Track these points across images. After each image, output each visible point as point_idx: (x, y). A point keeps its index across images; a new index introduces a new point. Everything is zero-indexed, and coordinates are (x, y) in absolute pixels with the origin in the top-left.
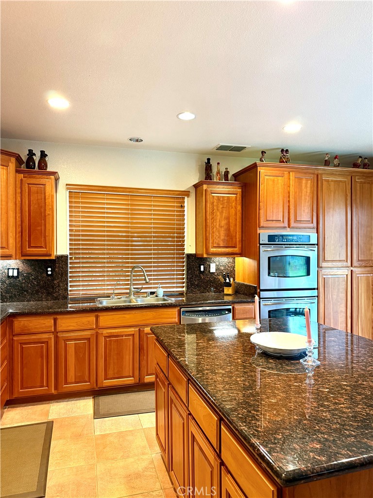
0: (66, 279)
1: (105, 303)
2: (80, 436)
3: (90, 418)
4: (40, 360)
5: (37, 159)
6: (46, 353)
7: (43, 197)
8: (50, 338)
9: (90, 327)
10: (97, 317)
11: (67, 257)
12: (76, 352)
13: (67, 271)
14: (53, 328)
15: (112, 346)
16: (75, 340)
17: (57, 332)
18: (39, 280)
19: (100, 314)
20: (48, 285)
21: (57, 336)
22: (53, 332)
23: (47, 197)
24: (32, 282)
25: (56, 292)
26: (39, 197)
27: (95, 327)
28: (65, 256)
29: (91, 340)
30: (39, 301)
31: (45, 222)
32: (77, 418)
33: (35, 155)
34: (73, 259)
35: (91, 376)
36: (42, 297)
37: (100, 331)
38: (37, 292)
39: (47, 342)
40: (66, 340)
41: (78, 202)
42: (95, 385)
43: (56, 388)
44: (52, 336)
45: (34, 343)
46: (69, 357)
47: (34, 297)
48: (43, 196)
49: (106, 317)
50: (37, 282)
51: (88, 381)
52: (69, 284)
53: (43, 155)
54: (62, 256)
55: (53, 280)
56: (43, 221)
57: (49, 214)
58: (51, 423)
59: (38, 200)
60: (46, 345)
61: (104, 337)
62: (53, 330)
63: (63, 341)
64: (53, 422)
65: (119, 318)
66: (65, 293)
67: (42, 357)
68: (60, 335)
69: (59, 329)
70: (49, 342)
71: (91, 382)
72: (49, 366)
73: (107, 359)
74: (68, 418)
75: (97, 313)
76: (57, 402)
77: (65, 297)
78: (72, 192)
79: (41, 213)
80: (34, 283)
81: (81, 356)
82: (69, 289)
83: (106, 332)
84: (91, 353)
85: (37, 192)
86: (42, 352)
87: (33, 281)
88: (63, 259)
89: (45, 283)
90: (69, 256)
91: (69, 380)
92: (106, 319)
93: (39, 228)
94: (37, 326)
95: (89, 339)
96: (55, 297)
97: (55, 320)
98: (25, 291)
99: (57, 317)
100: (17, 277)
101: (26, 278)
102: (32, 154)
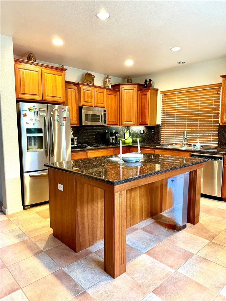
5: (148, 83)
11: (160, 125)
18: (150, 135)
23: (147, 100)
34: (162, 126)
36: (150, 142)
38: (149, 140)
41: (165, 99)
47: (148, 142)
53: (150, 80)
55: (154, 135)
57: (147, 107)
66: (158, 141)
77: (158, 143)
78: (163, 95)
80: (148, 136)
82: (161, 140)
88: (158, 126)
89: (152, 136)
93: (144, 113)
96: (155, 143)
98: (146, 139)
99: (142, 149)
100: (143, 134)
101: (146, 134)
102: (146, 81)
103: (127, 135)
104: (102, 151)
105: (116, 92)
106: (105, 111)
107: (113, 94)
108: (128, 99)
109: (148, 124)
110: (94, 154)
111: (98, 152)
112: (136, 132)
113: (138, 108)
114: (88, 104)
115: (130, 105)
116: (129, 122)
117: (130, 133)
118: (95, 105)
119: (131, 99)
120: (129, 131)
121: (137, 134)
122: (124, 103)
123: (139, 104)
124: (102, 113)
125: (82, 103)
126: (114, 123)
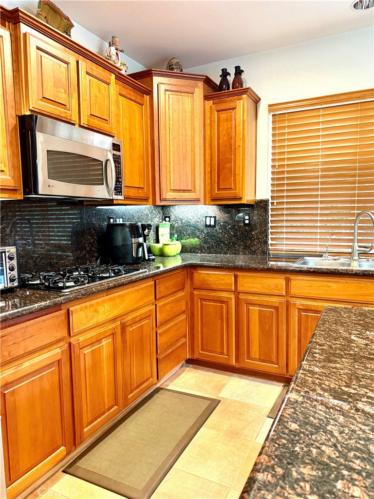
0: (265, 230)
1: (313, 263)
2: (237, 434)
3: (264, 413)
4: (220, 321)
5: (231, 79)
6: (226, 315)
7: (233, 125)
8: (231, 299)
9: (278, 292)
10: (288, 281)
11: (266, 202)
12: (260, 322)
13: (267, 219)
14: (233, 286)
15: (310, 324)
16: (260, 305)
17: (239, 292)
18: (236, 230)
19: (292, 277)
20: (245, 236)
21: (238, 297)
22: (234, 292)
23: (237, 125)
24: (229, 232)
25: (255, 245)
26: (229, 126)
27: (284, 293)
28: (264, 201)
29: (280, 310)
30: (235, 254)
31: (235, 157)
32: (248, 407)
33: (229, 74)
34: (275, 204)
35: (280, 357)
36: (239, 250)
37: (292, 300)
38: (234, 244)
39: (227, 302)
40: (249, 304)
41: (284, 128)
42: (285, 370)
43: (237, 360)
44: (233, 296)
45: (214, 301)
46: (252, 326)
47: (231, 250)
48: (233, 123)
49: (302, 283)
50: (234, 233)
51: (276, 363)
52: (270, 236)
53: (239, 71)
54: (261, 201)
55: (251, 230)
56: (233, 156)
57: (239, 146)
58: (216, 403)
59: (227, 129)
60: (226, 306)
61: (298, 309)
62: (234, 289)
63: (245, 305)
64: (219, 401)
65: (320, 286)
66: (265, 246)
67: (222, 319)
68: (242, 296)
69: (240, 289)
70: (229, 302)
71: (280, 364)
72: (229, 332)
73: (302, 340)
74: (239, 402)
75: (288, 275)
76: (240, 377)
77: (265, 253)
78: (276, 115)
79: (231, 146)
80: (230, 234)
81: (267, 328)
82: (270, 242)
83: (299, 302)
84: (280, 327)
85: (227, 119)
86: (222, 313)
87: (230, 230)
88: (262, 205)
89: (242, 233)
90: (270, 201)
91: (253, 355)
92: (300, 284)
93: (228, 165)
94: (217, 282)
95: (277, 308)
96: (253, 251)
97: (236, 277)
98: (222, 242)
99: (239, 274)
100: (214, 226)
101: (224, 227)
102: (225, 73)
103: (165, 231)
104: (123, 296)
105: (142, 94)
106: (116, 147)
107: (133, 98)
108: (179, 121)
109: (241, 199)
110: (96, 311)
111: (111, 299)
112: (192, 222)
113: (208, 152)
114: (57, 113)
115: (186, 140)
116: (184, 191)
117: (172, 227)
118: (84, 122)
119: (188, 121)
120: (167, 219)
121: (195, 227)
122: (168, 132)
123: (208, 139)
124: (109, 153)
125: (34, 103)
126: (140, 194)
